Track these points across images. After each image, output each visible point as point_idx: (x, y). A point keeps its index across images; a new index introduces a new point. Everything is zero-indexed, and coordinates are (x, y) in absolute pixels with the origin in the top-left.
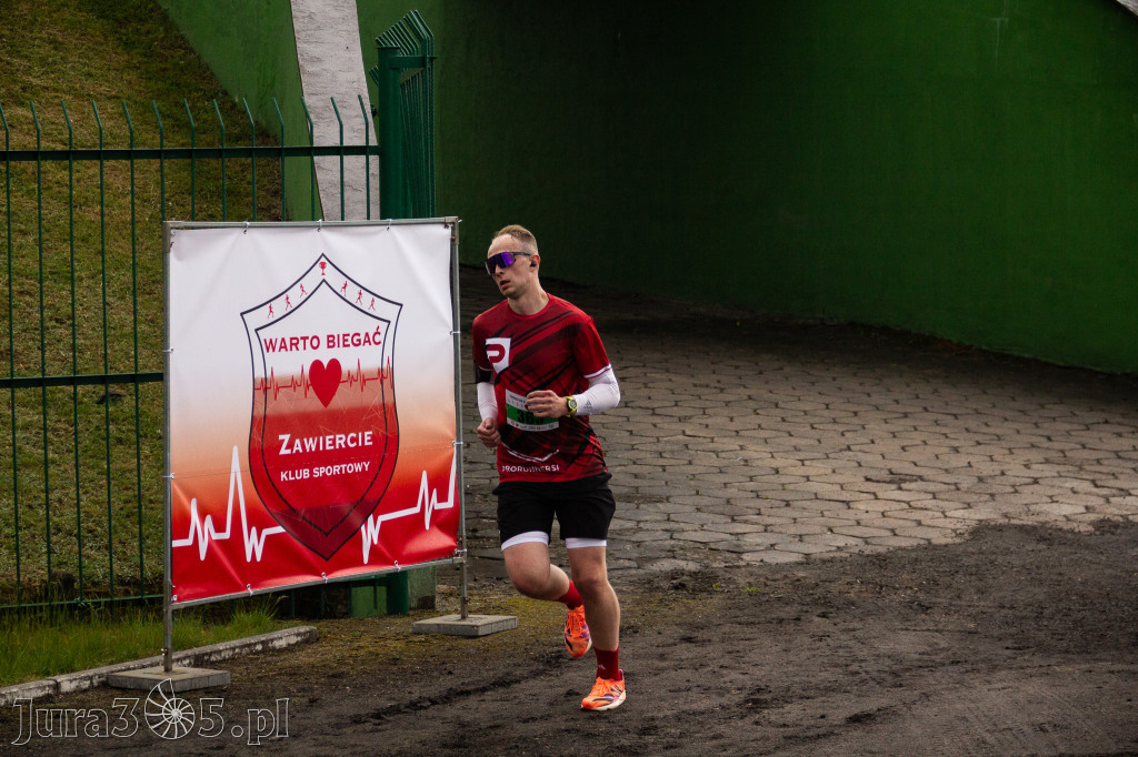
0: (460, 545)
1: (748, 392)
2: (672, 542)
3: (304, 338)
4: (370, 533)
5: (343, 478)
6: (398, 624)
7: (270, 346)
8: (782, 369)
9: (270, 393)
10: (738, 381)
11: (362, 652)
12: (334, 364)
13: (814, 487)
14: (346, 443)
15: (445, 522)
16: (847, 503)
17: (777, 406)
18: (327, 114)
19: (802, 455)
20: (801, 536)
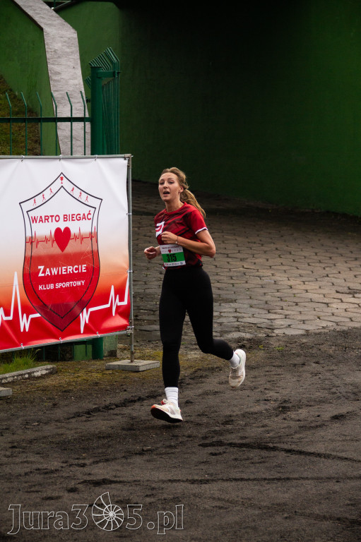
0: (130, 324)
1: (275, 246)
2: (238, 323)
3: (52, 216)
4: (85, 317)
5: (71, 289)
6: (98, 364)
7: (34, 220)
8: (292, 234)
9: (34, 244)
10: (271, 240)
11: (79, 379)
12: (67, 230)
13: (310, 295)
14: (73, 271)
15: (123, 312)
16: (327, 304)
17: (290, 253)
18: (63, 101)
19: (304, 279)
20: (304, 321)
